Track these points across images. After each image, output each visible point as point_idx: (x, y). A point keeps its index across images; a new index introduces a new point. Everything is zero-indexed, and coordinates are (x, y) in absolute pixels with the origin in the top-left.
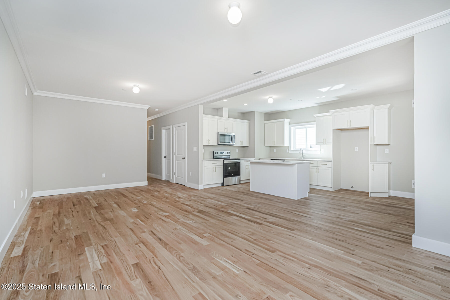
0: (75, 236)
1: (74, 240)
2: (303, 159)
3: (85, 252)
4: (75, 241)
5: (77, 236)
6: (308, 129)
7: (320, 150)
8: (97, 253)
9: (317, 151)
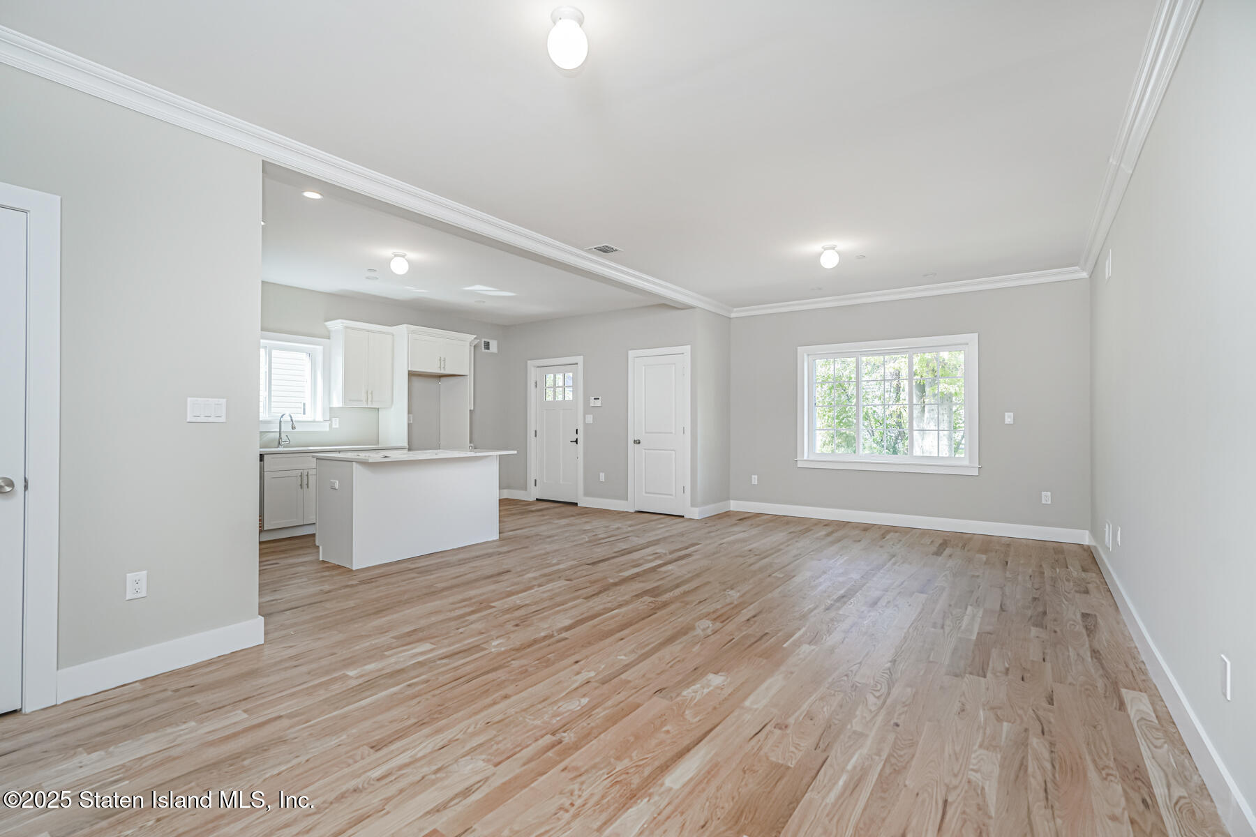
0: (985, 677)
1: (990, 668)
2: (281, 449)
3: (978, 633)
4: (988, 664)
5: (978, 675)
6: (274, 353)
7: (330, 420)
8: (959, 623)
9: (321, 422)
